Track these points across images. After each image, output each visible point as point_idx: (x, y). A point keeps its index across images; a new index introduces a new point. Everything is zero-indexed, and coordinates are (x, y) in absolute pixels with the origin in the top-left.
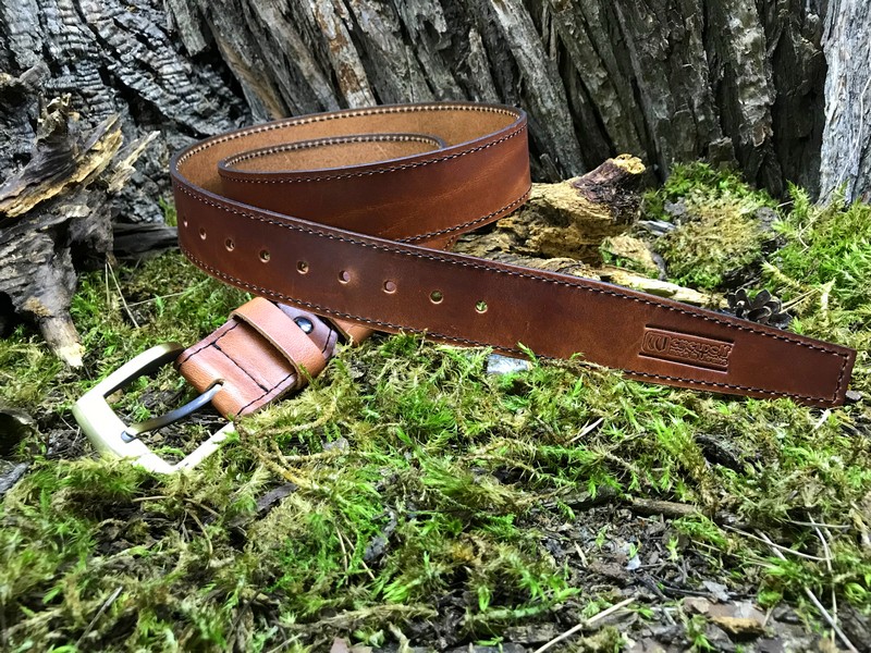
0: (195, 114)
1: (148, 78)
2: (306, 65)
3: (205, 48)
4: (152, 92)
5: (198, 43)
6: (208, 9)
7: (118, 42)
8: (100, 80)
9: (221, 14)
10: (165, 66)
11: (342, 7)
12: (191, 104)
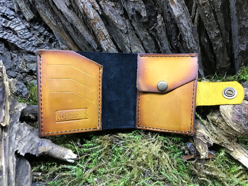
0: (34, 46)
2: (81, 28)
3: (34, 17)
4: (13, 39)
9: (39, 3)
10: (17, 27)
11: (96, 5)
12: (32, 42)
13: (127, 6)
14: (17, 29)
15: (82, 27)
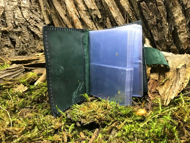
1: (37, 29)
3: (50, 23)
4: (37, 32)
5: (48, 22)
6: (50, 14)
7: (30, 22)
8: (27, 30)
10: (40, 27)
11: (77, 13)
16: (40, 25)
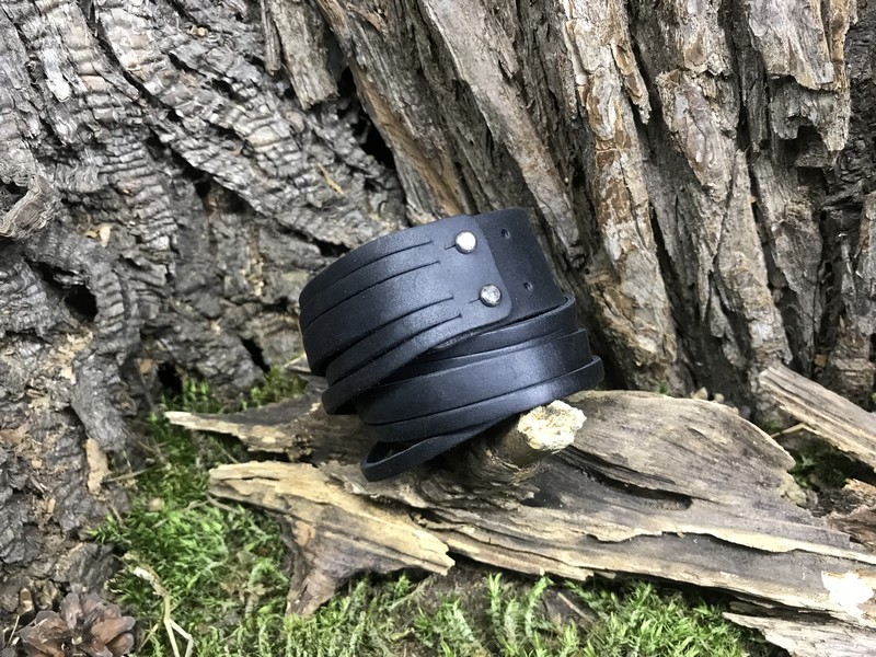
0: (309, 206)
1: (230, 149)
2: (534, 165)
3: (330, 96)
4: (236, 174)
5: (318, 88)
6: (349, 39)
7: (178, 100)
8: (148, 156)
9: (373, 48)
10: (259, 131)
11: (638, 86)
12: (303, 190)
13: (760, 100)
14: (260, 137)
15: (540, 160)
16: (258, 118)
